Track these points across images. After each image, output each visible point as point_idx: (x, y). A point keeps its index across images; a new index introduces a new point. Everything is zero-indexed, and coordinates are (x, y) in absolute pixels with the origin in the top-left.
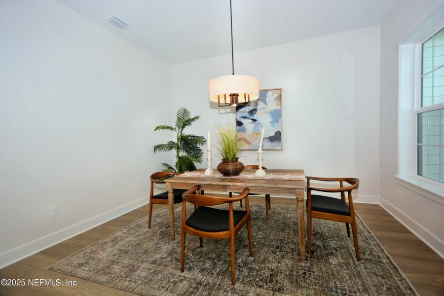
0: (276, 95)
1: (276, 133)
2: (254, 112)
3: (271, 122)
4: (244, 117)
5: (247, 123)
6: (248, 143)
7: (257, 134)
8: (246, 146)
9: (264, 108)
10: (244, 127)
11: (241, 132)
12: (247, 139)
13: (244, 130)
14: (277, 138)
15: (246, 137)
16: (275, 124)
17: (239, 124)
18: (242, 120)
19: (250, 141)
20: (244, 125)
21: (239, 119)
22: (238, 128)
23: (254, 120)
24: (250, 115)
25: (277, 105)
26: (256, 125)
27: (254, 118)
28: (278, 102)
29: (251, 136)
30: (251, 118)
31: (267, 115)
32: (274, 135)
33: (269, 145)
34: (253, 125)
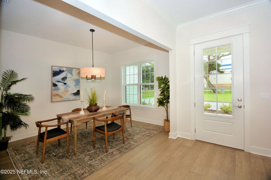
0: (78, 72)
1: (77, 91)
2: (65, 79)
3: (75, 85)
4: (58, 81)
5: (60, 85)
6: (61, 97)
7: (67, 91)
8: (59, 99)
9: (71, 77)
10: (58, 87)
11: (56, 91)
12: (60, 95)
13: (58, 89)
14: (78, 93)
15: (59, 94)
16: (77, 86)
17: (55, 85)
18: (57, 83)
19: (62, 96)
20: (58, 86)
21: (54, 82)
22: (53, 88)
23: (65, 84)
24: (63, 80)
25: (78, 76)
26: (66, 87)
27: (65, 82)
28: (78, 75)
29: (63, 93)
30: (63, 82)
31: (73, 81)
32: (76, 92)
33: (73, 97)
34: (64, 86)
